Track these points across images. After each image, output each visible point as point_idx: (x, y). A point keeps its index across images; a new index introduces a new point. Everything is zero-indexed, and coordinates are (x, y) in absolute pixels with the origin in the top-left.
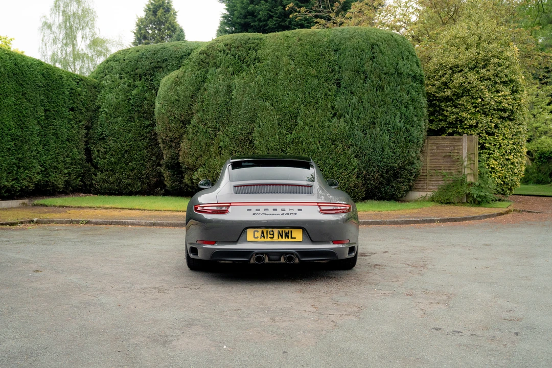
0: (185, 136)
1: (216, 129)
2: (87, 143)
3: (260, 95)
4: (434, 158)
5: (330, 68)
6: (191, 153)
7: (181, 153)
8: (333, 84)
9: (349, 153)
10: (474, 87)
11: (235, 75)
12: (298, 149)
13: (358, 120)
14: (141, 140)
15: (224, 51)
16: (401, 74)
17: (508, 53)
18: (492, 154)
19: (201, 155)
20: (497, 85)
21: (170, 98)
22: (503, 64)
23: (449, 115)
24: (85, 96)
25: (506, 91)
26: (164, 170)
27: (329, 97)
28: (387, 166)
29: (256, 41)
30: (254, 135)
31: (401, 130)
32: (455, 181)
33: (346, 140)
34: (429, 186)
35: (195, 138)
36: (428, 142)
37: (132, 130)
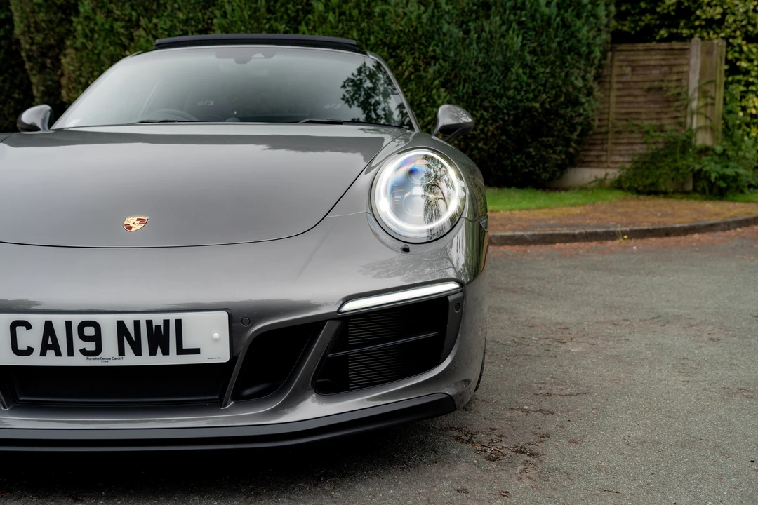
0: (68, 43)
1: (131, 24)
4: (625, 92)
7: (64, 81)
9: (429, 77)
18: (752, 83)
28: (516, 108)
32: (671, 145)
33: (421, 47)
34: (612, 155)
35: (90, 45)
36: (613, 56)
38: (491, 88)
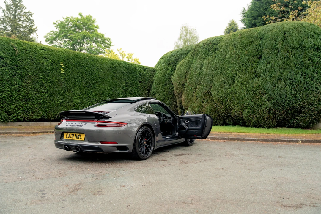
1: (196, 88)
3: (216, 68)
5: (256, 49)
6: (186, 100)
7: (182, 100)
8: (257, 58)
9: (264, 98)
11: (205, 59)
12: (233, 97)
13: (270, 78)
15: (202, 47)
16: (305, 47)
19: (189, 101)
21: (178, 73)
24: (147, 75)
26: (178, 109)
30: (211, 90)
31: (301, 83)
33: (262, 91)
35: (187, 93)
37: (165, 90)
38: (282, 101)
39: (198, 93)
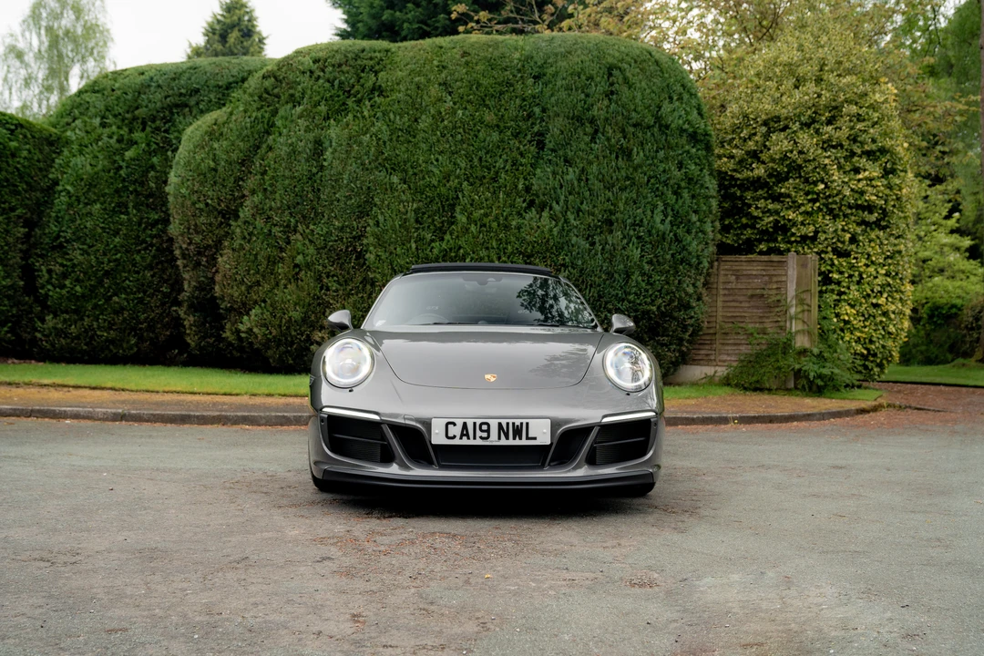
0: (226, 243)
1: (289, 229)
2: (26, 255)
3: (380, 161)
4: (731, 298)
5: (525, 110)
6: (238, 277)
7: (218, 278)
8: (530, 142)
10: (809, 161)
11: (332, 121)
13: (578, 215)
14: (139, 252)
15: (311, 72)
16: (667, 127)
17: (877, 95)
18: (844, 293)
19: (258, 282)
20: (856, 159)
21: (199, 164)
22: (866, 117)
23: (761, 215)
24: (25, 158)
25: (873, 170)
26: (185, 313)
27: (521, 168)
28: (636, 311)
29: (377, 54)
30: (365, 241)
31: (664, 239)
32: (773, 346)
33: (553, 256)
34: (720, 354)
35: (247, 246)
36: (718, 266)
37: (121, 230)
38: (614, 293)
39: (303, 248)
